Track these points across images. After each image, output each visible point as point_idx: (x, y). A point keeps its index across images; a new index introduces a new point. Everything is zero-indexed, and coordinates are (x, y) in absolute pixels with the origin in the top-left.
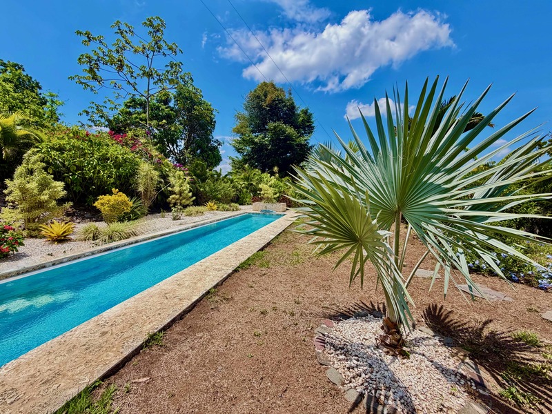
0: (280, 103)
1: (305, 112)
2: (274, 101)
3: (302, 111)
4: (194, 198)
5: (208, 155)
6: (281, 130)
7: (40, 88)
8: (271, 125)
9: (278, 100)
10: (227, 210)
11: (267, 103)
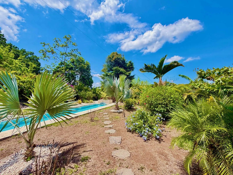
0: (118, 60)
1: (130, 62)
2: (116, 59)
3: (129, 62)
4: (76, 98)
5: (86, 81)
6: (118, 70)
7: (39, 59)
8: (115, 68)
9: (118, 59)
10: (87, 103)
11: (113, 60)
